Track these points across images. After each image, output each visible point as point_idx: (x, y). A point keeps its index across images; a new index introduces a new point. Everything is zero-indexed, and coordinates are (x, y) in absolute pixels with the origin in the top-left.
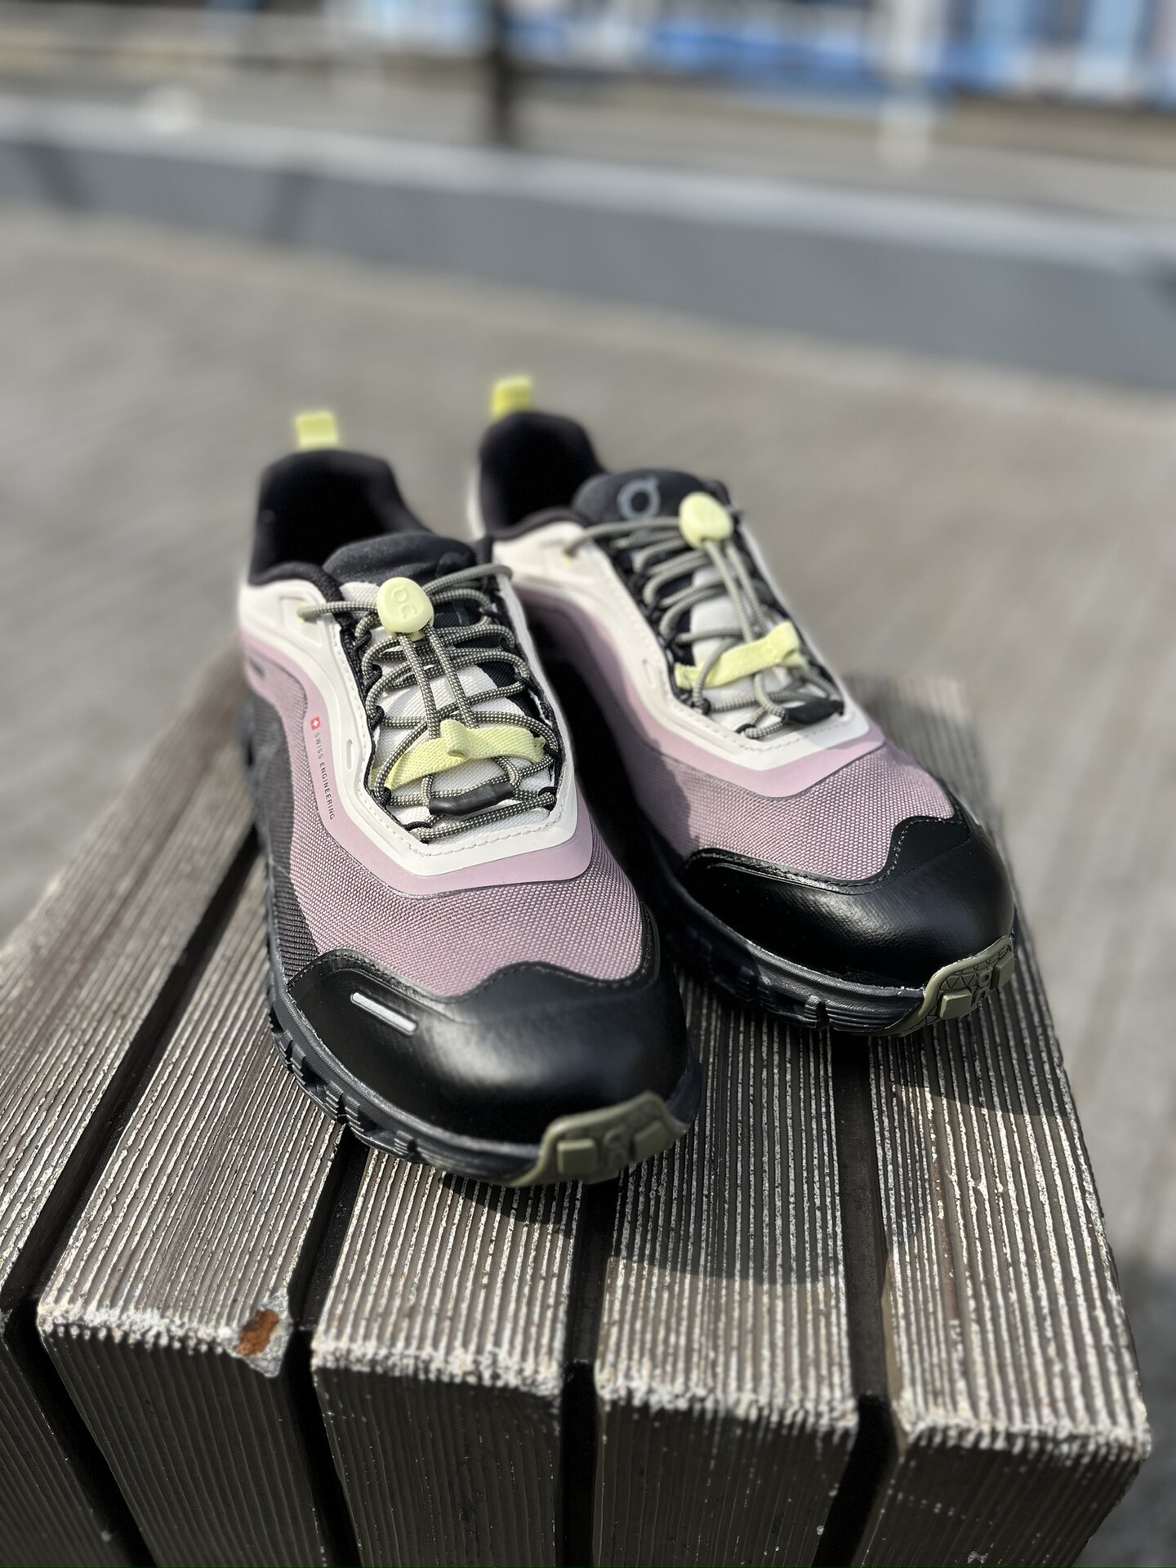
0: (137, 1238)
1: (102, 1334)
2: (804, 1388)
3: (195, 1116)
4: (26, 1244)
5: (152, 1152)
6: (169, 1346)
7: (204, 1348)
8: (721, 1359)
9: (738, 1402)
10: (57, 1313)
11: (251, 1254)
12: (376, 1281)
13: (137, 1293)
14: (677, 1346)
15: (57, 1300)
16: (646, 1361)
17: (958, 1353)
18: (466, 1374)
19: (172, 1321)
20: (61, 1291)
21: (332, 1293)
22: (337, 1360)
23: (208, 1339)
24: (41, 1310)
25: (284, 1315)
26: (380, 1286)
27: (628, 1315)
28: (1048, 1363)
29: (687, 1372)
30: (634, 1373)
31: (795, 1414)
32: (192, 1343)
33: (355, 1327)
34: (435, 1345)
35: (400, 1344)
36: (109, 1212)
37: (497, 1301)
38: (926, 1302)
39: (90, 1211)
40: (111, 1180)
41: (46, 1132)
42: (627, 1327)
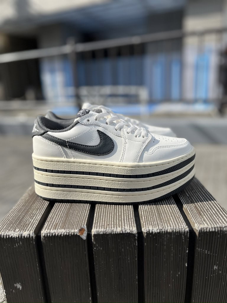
0: (57, 222)
1: (54, 234)
3: (63, 209)
5: (57, 213)
8: (163, 224)
10: (45, 232)
11: (78, 222)
13: (59, 227)
14: (155, 224)
16: (151, 225)
17: (203, 219)
20: (45, 229)
21: (94, 224)
22: (97, 232)
23: (73, 232)
24: (42, 232)
25: (86, 229)
26: (102, 222)
30: (149, 227)
31: (178, 229)
32: (70, 233)
34: (114, 227)
35: (108, 228)
36: (51, 220)
38: (195, 215)
40: (50, 217)
41: (37, 213)
42: (146, 223)
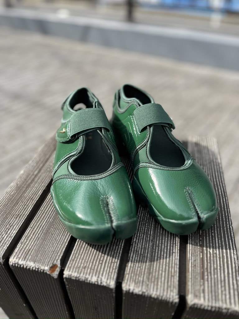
0: (31, 247)
1: (22, 266)
2: (167, 292)
3: (45, 222)
4: (9, 246)
5: (36, 229)
6: (35, 270)
7: (42, 271)
8: (150, 284)
9: (152, 294)
10: (13, 261)
11: (53, 252)
12: (78, 260)
13: (30, 258)
14: (140, 280)
15: (14, 258)
16: (133, 283)
17: (202, 288)
18: (95, 282)
19: (36, 265)
20: (14, 256)
21: (69, 262)
22: (69, 276)
23: (43, 269)
24: (10, 260)
25: (59, 265)
26: (79, 261)
27: (131, 272)
28: (222, 292)
29: (142, 286)
30: (131, 285)
31: (165, 298)
32: (40, 270)
33: (73, 269)
34: (89, 275)
35: (82, 274)
36: (26, 241)
37: (103, 267)
38: (196, 275)
39: (22, 240)
40: (27, 234)
41: (15, 223)
42: (130, 275)
